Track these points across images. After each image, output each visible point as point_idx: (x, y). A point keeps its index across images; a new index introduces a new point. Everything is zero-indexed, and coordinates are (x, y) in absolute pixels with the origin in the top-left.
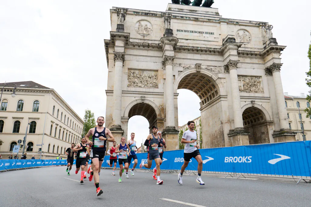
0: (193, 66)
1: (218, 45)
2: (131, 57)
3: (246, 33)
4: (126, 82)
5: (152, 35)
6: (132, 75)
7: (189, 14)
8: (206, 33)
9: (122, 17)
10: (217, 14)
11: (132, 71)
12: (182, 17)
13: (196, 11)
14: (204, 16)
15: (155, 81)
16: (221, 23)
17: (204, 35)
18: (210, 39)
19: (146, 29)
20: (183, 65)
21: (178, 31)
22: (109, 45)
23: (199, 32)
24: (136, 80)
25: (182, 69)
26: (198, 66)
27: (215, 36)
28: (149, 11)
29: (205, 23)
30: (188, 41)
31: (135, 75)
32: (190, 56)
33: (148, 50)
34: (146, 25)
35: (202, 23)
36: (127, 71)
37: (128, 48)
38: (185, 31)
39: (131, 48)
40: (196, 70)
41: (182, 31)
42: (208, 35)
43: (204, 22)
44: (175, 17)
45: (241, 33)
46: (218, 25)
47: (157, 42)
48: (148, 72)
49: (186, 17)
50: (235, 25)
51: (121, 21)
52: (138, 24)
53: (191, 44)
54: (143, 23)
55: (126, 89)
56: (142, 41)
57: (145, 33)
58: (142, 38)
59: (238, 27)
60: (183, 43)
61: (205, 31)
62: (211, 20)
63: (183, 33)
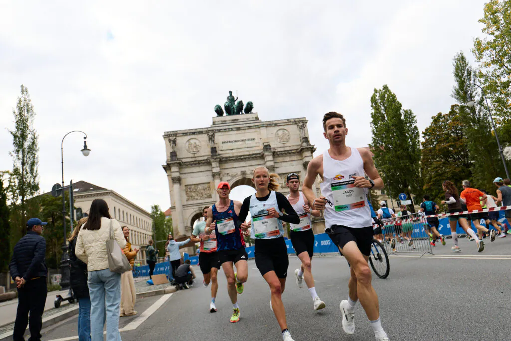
0: (239, 173)
1: (259, 149)
2: (186, 175)
3: (286, 131)
4: (185, 197)
5: (201, 151)
6: (189, 190)
7: (230, 124)
8: (248, 140)
9: (173, 143)
10: (257, 119)
11: (189, 187)
12: (225, 129)
13: (237, 120)
14: (246, 124)
15: (208, 192)
16: (261, 128)
17: (247, 142)
18: (252, 145)
19: (195, 147)
20: (230, 174)
21: (223, 143)
22: (167, 168)
23: (242, 141)
24: (193, 194)
25: (229, 178)
26: (243, 173)
27: (256, 141)
28: (196, 129)
29: (246, 131)
30: (233, 151)
31: (191, 190)
32: (236, 164)
33: (199, 166)
34: (195, 143)
35: (243, 131)
36: (184, 188)
37: (182, 168)
38: (229, 142)
39: (185, 168)
40: (241, 176)
41: (227, 142)
42: (250, 142)
43: (245, 129)
44: (219, 131)
45: (281, 133)
46: (258, 130)
47: (205, 158)
48: (202, 185)
49: (229, 129)
50: (274, 126)
51: (173, 148)
52: (188, 143)
53: (235, 153)
54: (192, 142)
55: (185, 203)
56: (193, 159)
57: (195, 150)
58: (192, 156)
59: (278, 128)
60: (228, 153)
61: (247, 138)
62: (251, 126)
63: (228, 144)
